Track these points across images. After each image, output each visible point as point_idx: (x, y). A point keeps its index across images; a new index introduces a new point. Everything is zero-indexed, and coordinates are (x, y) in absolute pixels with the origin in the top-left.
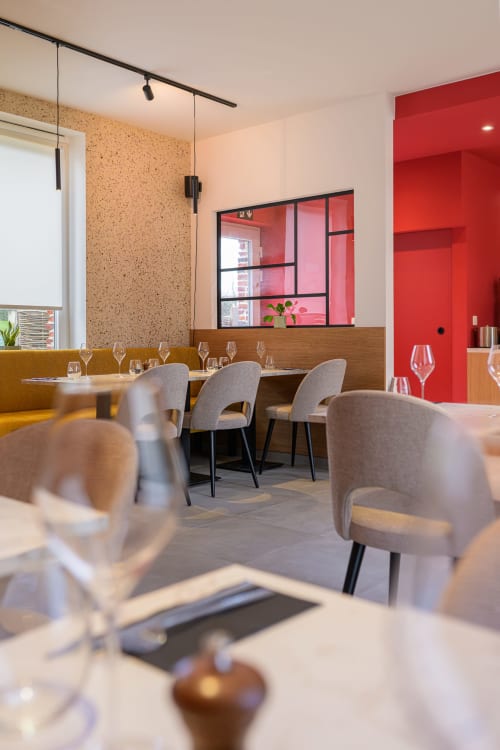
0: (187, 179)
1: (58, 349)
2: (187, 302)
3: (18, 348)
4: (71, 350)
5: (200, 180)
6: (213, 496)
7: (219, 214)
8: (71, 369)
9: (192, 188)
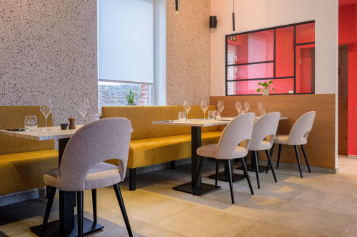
0: (211, 17)
1: (150, 105)
2: (209, 82)
3: (135, 104)
4: (157, 106)
5: (217, 19)
6: (259, 188)
7: (227, 36)
8: (180, 116)
9: (213, 22)
